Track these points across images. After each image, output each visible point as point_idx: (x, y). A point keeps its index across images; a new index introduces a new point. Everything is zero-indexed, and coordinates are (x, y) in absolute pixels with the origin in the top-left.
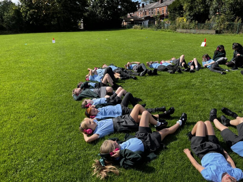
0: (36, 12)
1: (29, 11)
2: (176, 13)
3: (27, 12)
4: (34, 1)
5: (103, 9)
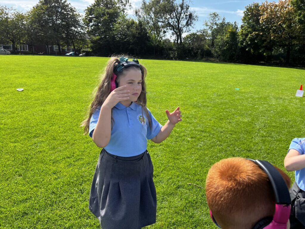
0: (260, 35)
3: (247, 35)
4: (263, 20)
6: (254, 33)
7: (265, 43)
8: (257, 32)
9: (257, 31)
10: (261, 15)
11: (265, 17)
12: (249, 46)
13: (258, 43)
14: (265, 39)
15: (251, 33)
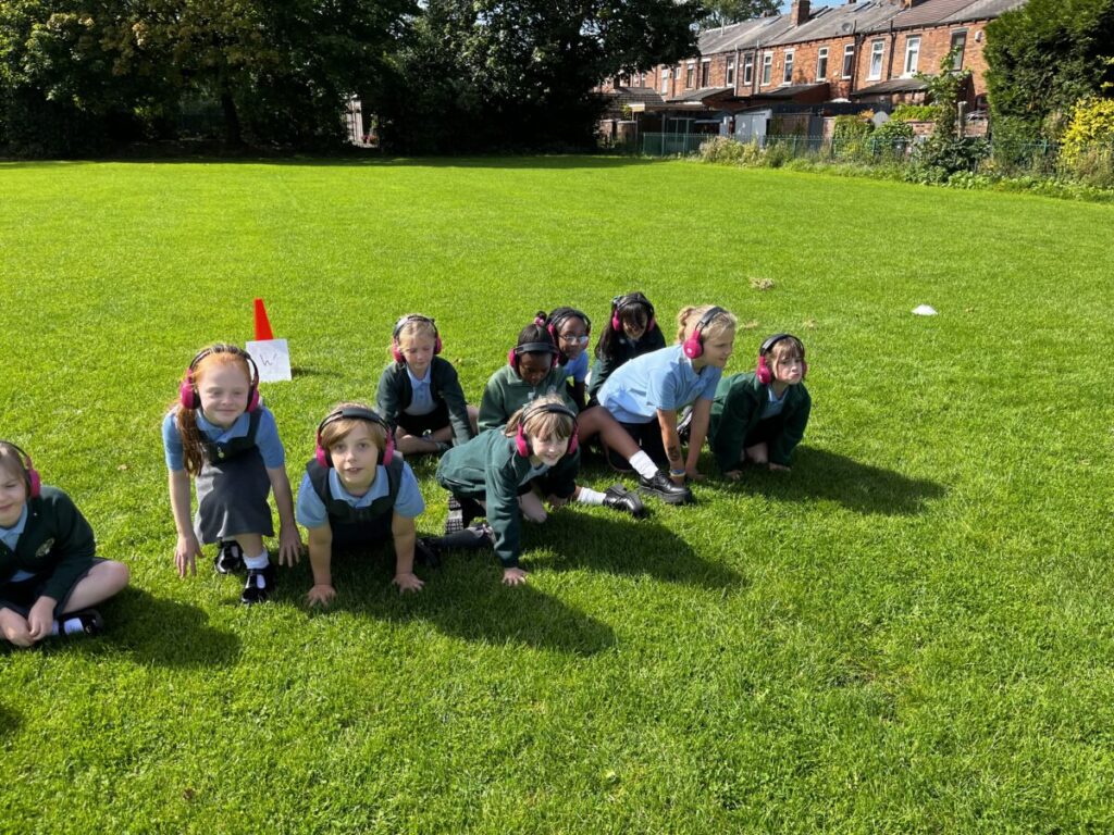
0: (84, 26)
1: (41, 22)
2: (1056, 70)
3: (24, 28)
5: (501, 34)
6: (56, 19)
7: (117, 62)
8: (67, 17)
9: (67, 11)
12: (52, 76)
13: (86, 63)
14: (111, 45)
15: (43, 19)
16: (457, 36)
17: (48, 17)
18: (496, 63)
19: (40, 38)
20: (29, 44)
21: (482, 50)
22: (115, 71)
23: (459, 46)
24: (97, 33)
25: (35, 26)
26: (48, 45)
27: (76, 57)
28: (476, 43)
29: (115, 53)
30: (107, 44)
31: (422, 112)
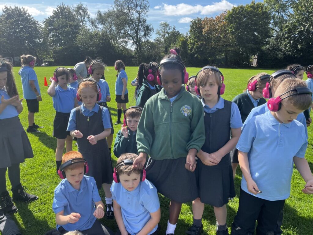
0: (204, 44)
3: (194, 44)
4: (205, 32)
5: (292, 42)
7: (208, 50)
8: (201, 42)
10: (203, 28)
11: (206, 29)
12: (196, 53)
13: (203, 50)
14: (208, 47)
15: (197, 43)
16: (281, 42)
17: (198, 42)
18: (289, 48)
19: (196, 46)
20: (194, 47)
21: (286, 45)
22: (207, 52)
23: (281, 44)
24: (206, 45)
25: (196, 44)
26: (197, 48)
27: (201, 49)
28: (285, 44)
29: (208, 48)
30: (207, 47)
31: (268, 59)
